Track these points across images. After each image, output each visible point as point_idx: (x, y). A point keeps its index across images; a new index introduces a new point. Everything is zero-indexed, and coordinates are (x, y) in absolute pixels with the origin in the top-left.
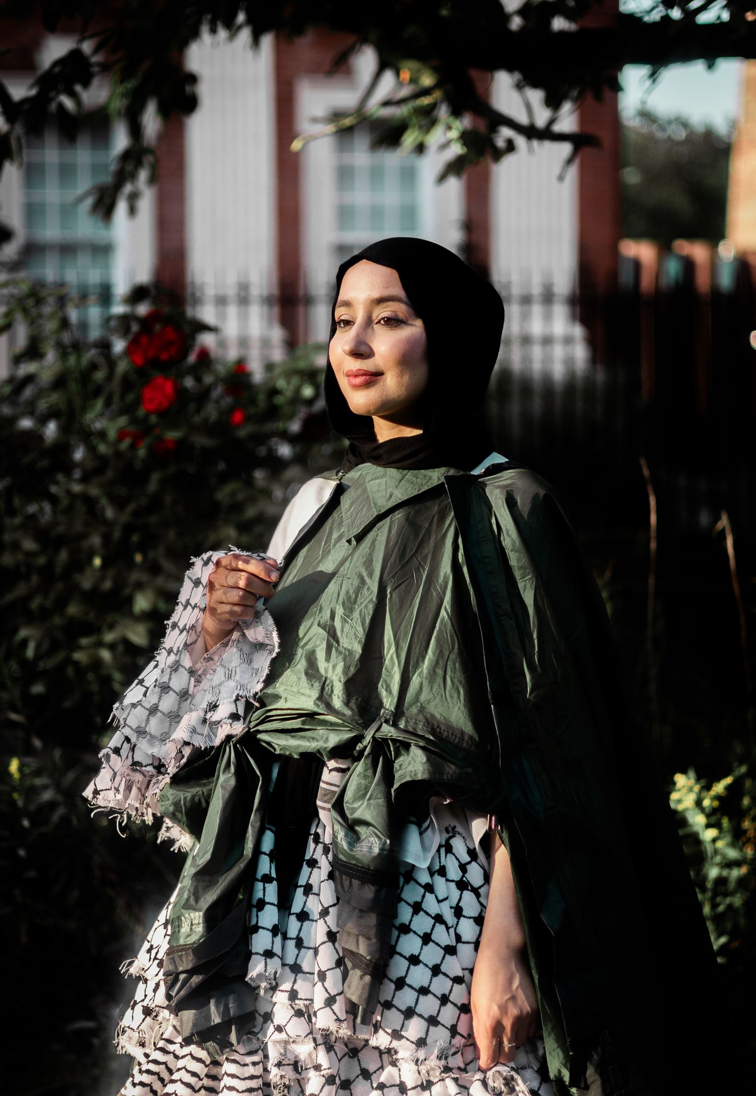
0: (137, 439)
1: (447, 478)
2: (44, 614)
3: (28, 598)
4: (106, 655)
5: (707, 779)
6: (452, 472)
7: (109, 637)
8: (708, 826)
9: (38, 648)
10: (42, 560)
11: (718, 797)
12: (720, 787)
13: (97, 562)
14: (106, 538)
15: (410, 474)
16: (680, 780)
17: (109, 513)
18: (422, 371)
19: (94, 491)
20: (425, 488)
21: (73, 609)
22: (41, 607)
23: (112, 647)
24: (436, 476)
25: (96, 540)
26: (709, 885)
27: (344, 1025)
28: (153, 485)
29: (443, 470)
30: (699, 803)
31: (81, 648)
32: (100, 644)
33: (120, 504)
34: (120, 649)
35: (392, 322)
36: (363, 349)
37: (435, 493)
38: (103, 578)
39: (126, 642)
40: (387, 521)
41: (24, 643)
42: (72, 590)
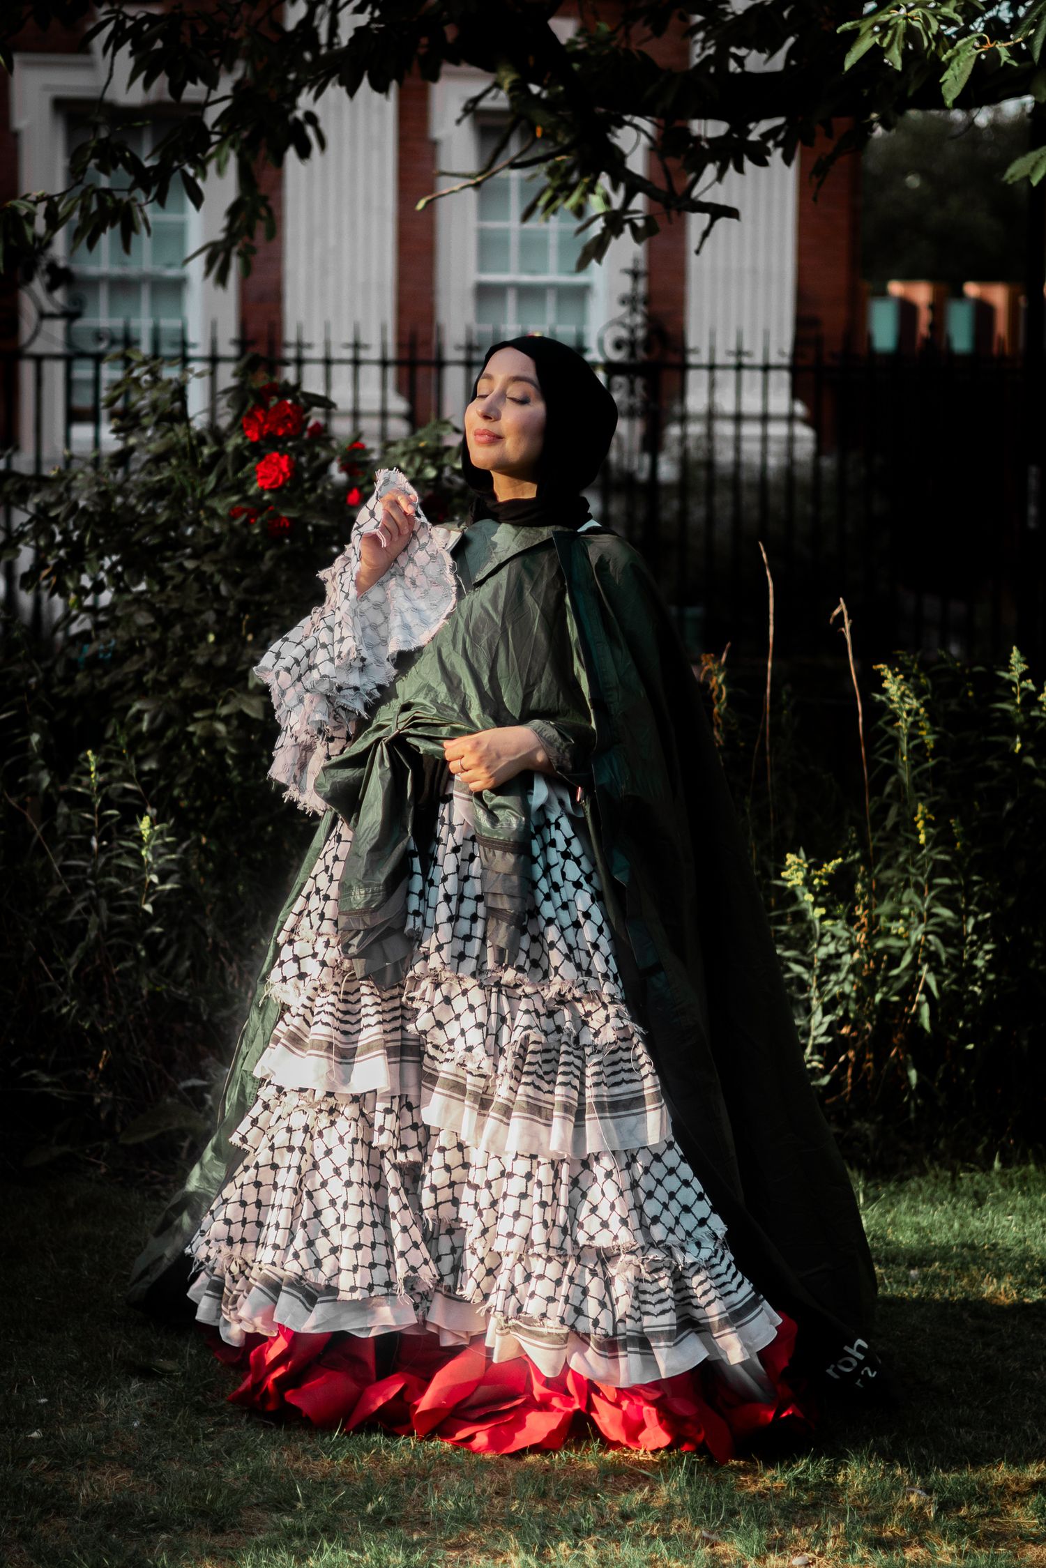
0: (253, 515)
1: (555, 533)
2: (159, 687)
3: (140, 673)
4: (220, 727)
5: (817, 857)
6: (559, 529)
7: (224, 711)
8: (816, 904)
9: (152, 721)
10: (156, 635)
11: (828, 877)
12: (829, 867)
13: (211, 638)
14: (220, 614)
15: (523, 531)
16: (791, 858)
17: (224, 590)
18: (538, 443)
19: (208, 568)
20: (537, 542)
21: (186, 683)
22: (155, 681)
23: (226, 720)
24: (546, 532)
25: (210, 616)
26: (817, 964)
27: (448, 968)
28: (267, 564)
29: (552, 528)
30: (807, 882)
31: (196, 720)
32: (214, 717)
33: (235, 580)
34: (235, 722)
35: (523, 402)
36: (492, 414)
37: (546, 545)
38: (218, 653)
39: (241, 715)
40: (506, 569)
41: (138, 717)
42: (186, 664)
